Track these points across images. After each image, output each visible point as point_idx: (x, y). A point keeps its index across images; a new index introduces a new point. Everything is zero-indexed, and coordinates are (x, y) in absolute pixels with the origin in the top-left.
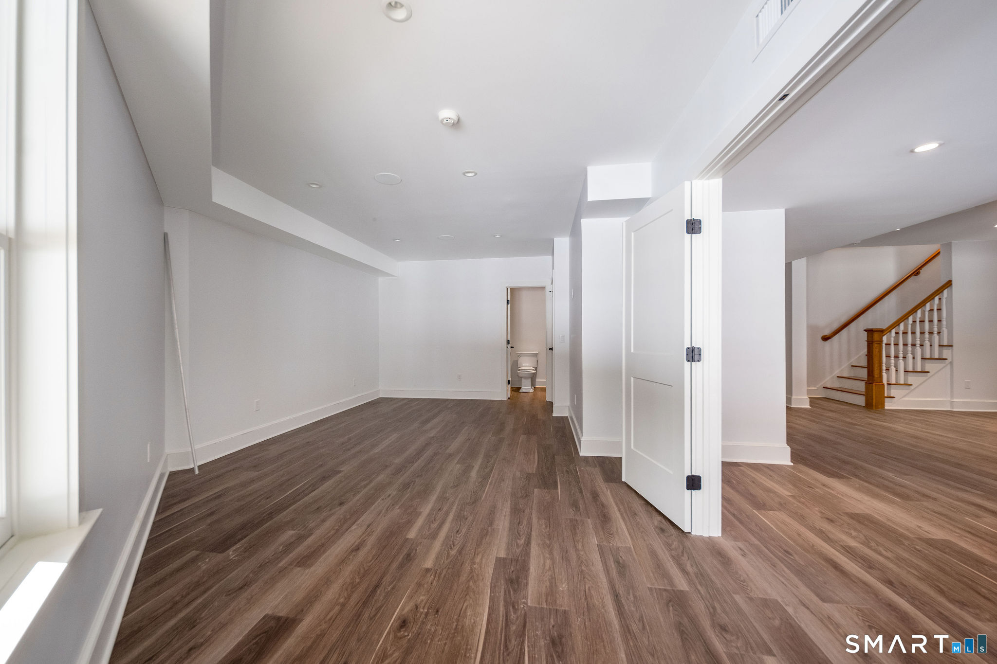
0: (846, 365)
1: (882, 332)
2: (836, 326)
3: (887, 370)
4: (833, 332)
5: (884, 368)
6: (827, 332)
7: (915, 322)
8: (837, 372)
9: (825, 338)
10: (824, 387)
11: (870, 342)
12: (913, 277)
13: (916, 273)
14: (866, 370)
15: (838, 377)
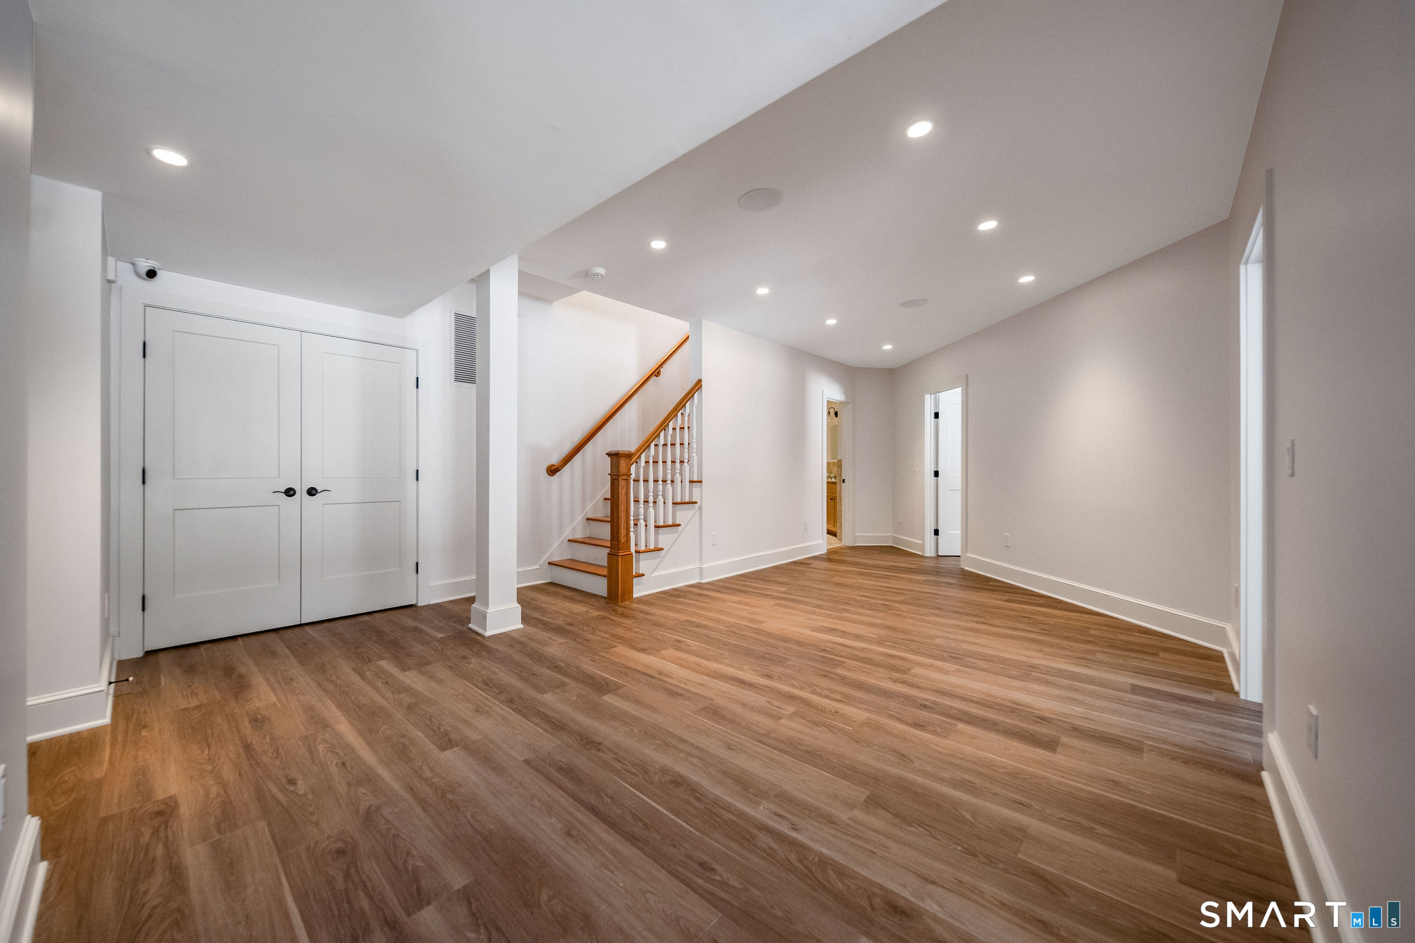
0: (579, 519)
1: (629, 456)
2: (567, 448)
3: (636, 525)
4: (564, 459)
5: (632, 523)
6: (555, 459)
7: (648, 462)
8: (568, 534)
9: (553, 471)
10: (549, 563)
11: (616, 477)
12: (654, 378)
13: (656, 373)
14: (608, 526)
15: (569, 541)
